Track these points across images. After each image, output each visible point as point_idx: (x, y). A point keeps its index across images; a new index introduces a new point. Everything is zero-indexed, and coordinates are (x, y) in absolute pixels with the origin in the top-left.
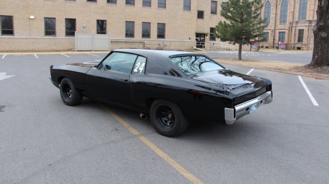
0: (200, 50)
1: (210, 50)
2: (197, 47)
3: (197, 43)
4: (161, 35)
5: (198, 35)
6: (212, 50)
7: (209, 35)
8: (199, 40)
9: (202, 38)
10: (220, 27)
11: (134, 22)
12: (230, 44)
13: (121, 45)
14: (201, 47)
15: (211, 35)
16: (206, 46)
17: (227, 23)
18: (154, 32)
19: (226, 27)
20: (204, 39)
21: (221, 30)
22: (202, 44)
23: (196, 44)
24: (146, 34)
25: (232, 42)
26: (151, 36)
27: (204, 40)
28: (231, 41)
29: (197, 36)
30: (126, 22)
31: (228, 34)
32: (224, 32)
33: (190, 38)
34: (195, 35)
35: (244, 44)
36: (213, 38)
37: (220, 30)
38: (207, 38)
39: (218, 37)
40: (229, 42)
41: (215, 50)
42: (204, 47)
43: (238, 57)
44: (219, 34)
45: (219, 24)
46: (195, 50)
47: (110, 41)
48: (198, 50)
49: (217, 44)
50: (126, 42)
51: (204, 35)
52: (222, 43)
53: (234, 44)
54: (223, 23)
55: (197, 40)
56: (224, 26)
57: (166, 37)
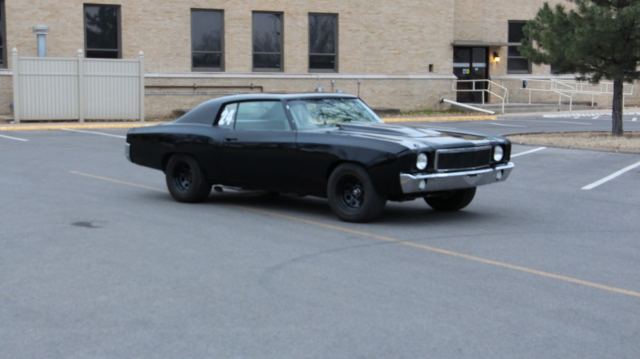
0: (471, 111)
1: (509, 109)
2: (461, 98)
3: (460, 85)
4: (323, 57)
5: (462, 52)
6: (519, 109)
7: (504, 52)
8: (467, 72)
9: (477, 65)
10: (546, 25)
11: (221, 11)
12: (582, 83)
13: (177, 98)
14: (474, 98)
15: (512, 50)
16: (492, 93)
17: (567, 11)
18: (296, 45)
19: (566, 24)
20: (487, 69)
21: (547, 35)
22: (478, 85)
23: (455, 90)
24: (267, 57)
25: (589, 76)
26: (287, 61)
27: (485, 73)
28: (584, 70)
29: (457, 59)
30: (193, 10)
31: (573, 49)
32: (557, 42)
33: (431, 67)
34: (451, 53)
35: (630, 81)
36: (520, 63)
37: (542, 34)
38: (498, 62)
39: (540, 60)
40: (578, 75)
41: (530, 109)
42: (487, 101)
43: (610, 128)
44: (542, 51)
45: (541, 13)
46: (453, 110)
47: (143, 83)
48: (464, 111)
49: (536, 84)
50: (194, 88)
51: (486, 51)
52: (554, 79)
53: (596, 80)
54: (554, 11)
55: (457, 71)
56: (556, 20)
57: (342, 63)
